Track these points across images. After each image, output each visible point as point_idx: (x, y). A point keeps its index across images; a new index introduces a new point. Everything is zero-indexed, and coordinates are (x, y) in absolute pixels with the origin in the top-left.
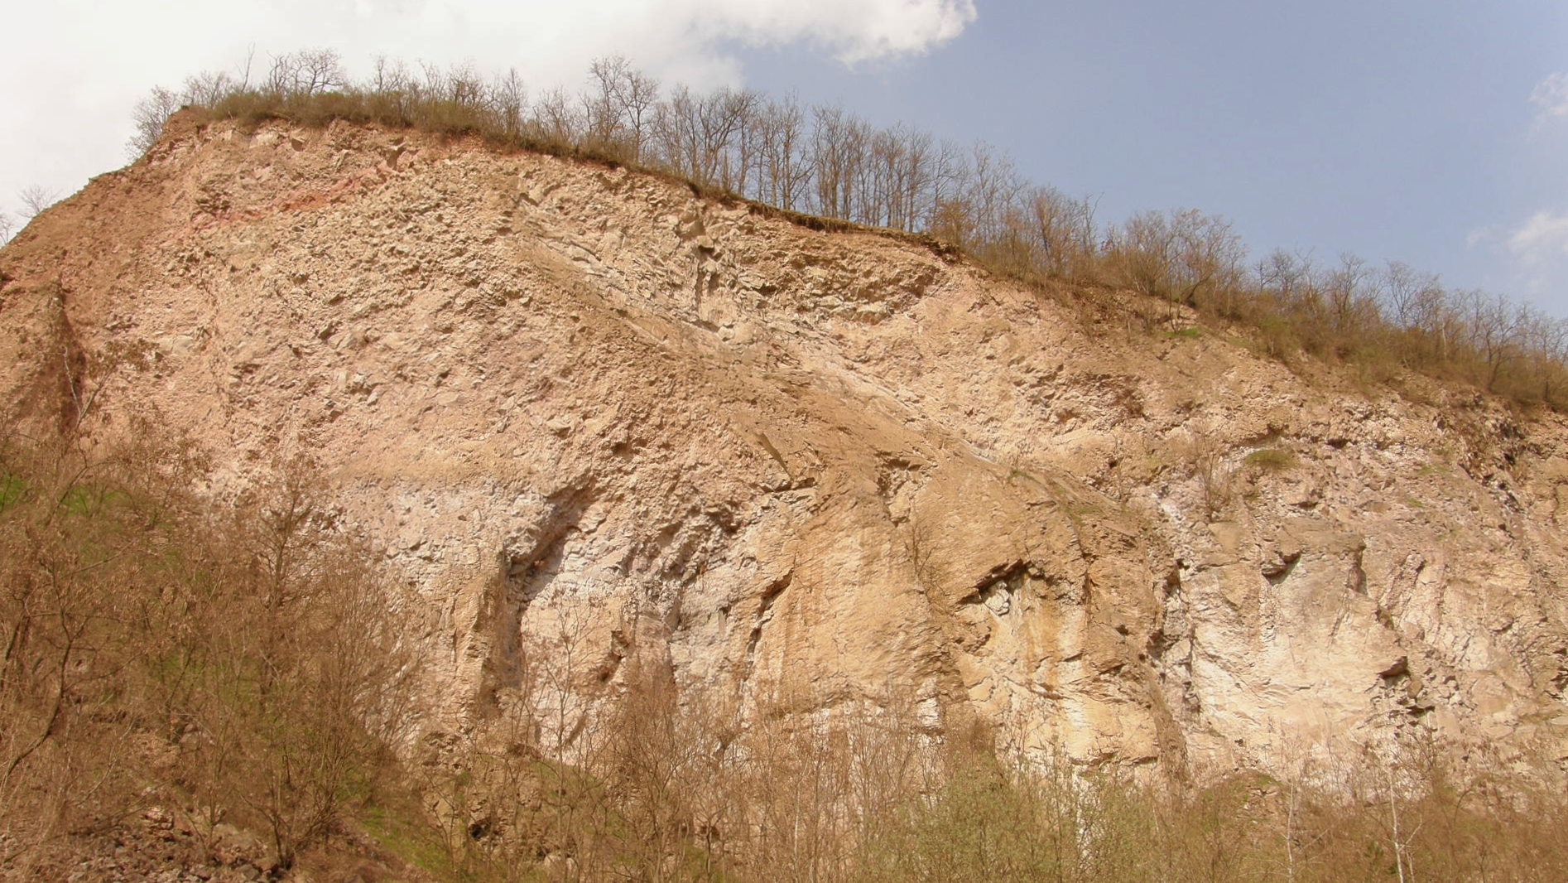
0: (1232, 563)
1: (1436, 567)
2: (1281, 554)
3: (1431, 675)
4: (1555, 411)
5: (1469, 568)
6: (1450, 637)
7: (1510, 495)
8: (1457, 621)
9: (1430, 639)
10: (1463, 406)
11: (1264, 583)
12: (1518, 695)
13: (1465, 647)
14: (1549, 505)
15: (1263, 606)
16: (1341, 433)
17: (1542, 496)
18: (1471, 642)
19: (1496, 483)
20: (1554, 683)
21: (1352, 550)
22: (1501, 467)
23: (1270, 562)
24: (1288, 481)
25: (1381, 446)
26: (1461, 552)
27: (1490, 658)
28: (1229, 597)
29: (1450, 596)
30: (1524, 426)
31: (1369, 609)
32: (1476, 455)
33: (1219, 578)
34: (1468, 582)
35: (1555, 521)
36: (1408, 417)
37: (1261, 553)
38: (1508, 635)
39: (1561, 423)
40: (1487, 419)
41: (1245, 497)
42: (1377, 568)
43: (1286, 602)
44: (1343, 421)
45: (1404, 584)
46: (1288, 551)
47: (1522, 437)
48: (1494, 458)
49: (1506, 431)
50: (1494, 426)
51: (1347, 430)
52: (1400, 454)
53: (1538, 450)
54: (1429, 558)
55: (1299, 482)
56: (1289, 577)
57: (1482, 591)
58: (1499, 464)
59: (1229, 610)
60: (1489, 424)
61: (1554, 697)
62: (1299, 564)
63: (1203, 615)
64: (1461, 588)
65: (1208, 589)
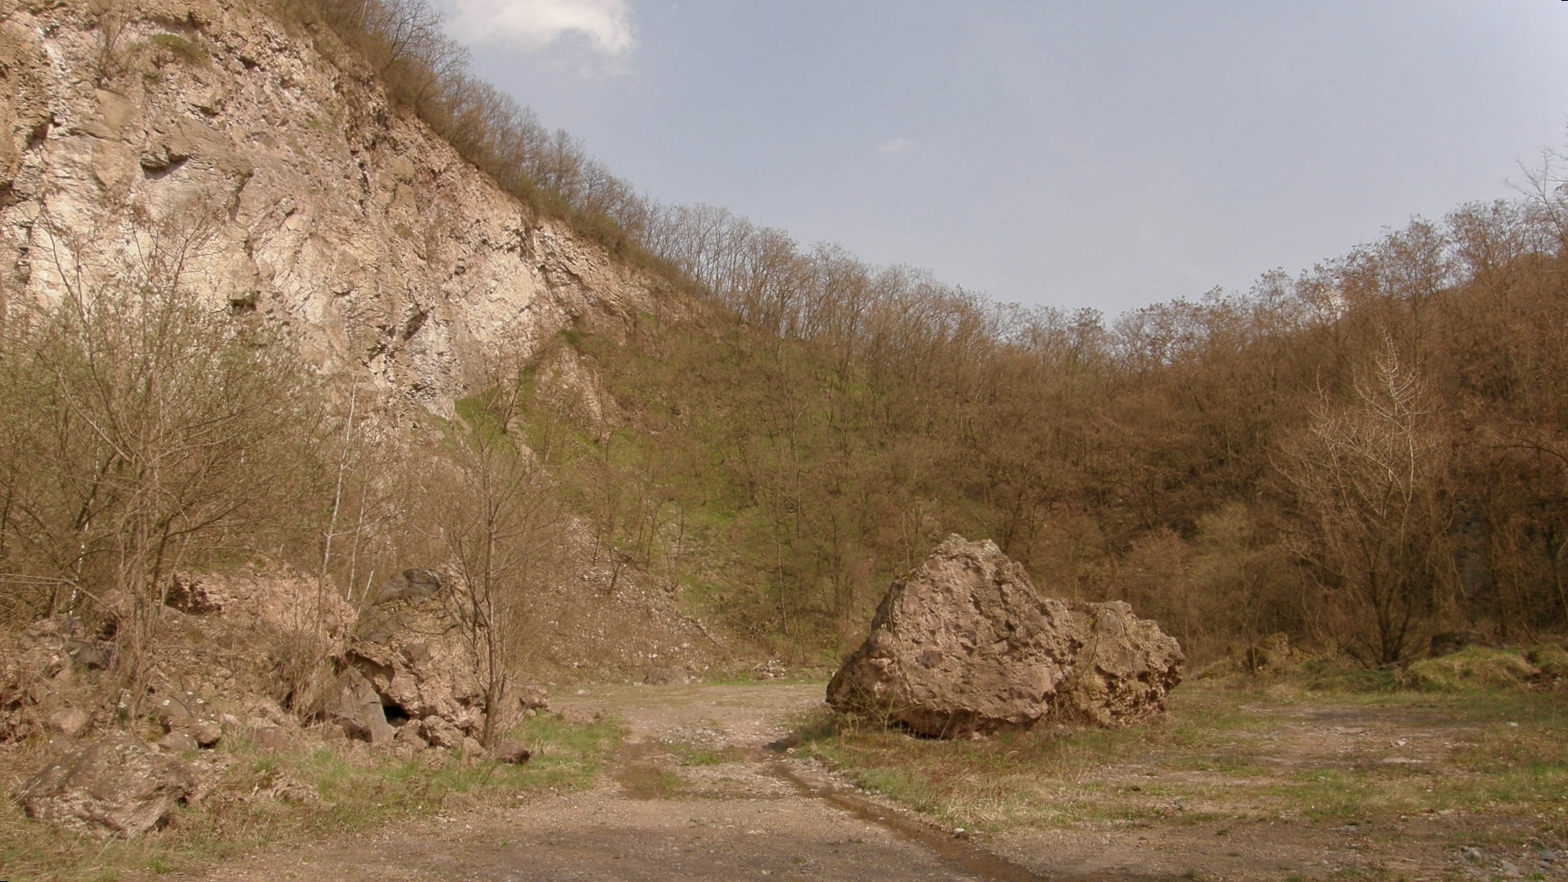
0: (113, 140)
1: (305, 218)
2: (168, 150)
3: (271, 315)
4: (419, 118)
5: (331, 229)
6: (296, 286)
7: (365, 176)
8: (307, 274)
9: (278, 282)
10: (358, 79)
11: (139, 174)
12: (337, 355)
13: (305, 299)
14: (388, 196)
15: (132, 196)
16: (254, 54)
17: (384, 187)
18: (312, 296)
19: (358, 160)
20: (369, 352)
21: (239, 173)
22: (366, 148)
23: (154, 154)
24: (196, 79)
25: (285, 84)
26: (329, 212)
27: (324, 315)
28: (100, 175)
29: (308, 248)
30: (392, 119)
31: (239, 236)
32: (352, 128)
33: (94, 150)
34: (326, 241)
36: (314, 67)
37: (145, 140)
38: (344, 300)
39: (420, 129)
40: (370, 99)
41: (146, 77)
42: (253, 198)
43: (158, 200)
44: (260, 43)
45: (272, 223)
46: (177, 150)
47: (388, 129)
48: (364, 137)
49: (381, 118)
50: (374, 108)
51: (260, 54)
52: (298, 99)
53: (395, 146)
54: (300, 207)
55: (208, 85)
56: (168, 177)
57: (336, 253)
58: (366, 144)
59: (94, 187)
60: (372, 104)
61: (365, 364)
62: (183, 168)
63: (60, 182)
64: (320, 244)
65: (76, 157)
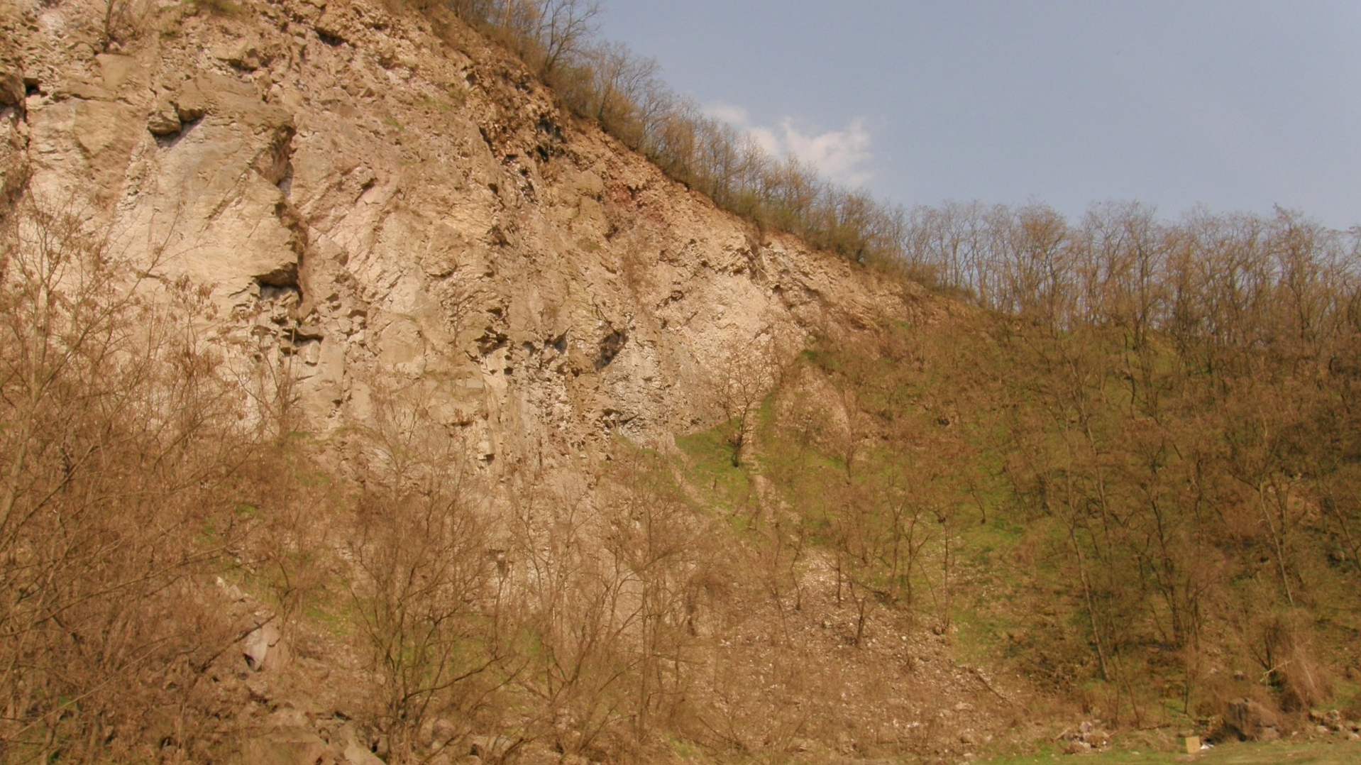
0: (105, 99)
1: (387, 189)
2: (177, 107)
3: (335, 303)
4: (605, 131)
5: (425, 200)
6: (377, 269)
7: (530, 184)
8: (392, 254)
9: (352, 266)
10: (506, 76)
11: (146, 139)
12: (433, 349)
13: (392, 286)
14: (570, 212)
15: (133, 165)
16: (337, 27)
17: (565, 202)
18: (400, 281)
19: (518, 166)
20: (477, 344)
21: (271, 126)
22: (530, 154)
23: (160, 114)
24: (226, 31)
25: (387, 63)
26: (423, 182)
27: (416, 302)
28: (84, 140)
29: (392, 226)
30: (568, 132)
31: (268, 198)
32: (504, 129)
33: (78, 113)
34: (419, 215)
35: (570, 228)
36: (432, 49)
37: (156, 102)
38: (444, 284)
39: (606, 143)
40: (529, 102)
41: (162, 36)
42: (311, 167)
43: (168, 169)
44: (344, 15)
45: (342, 198)
46: (186, 104)
47: (564, 141)
48: (523, 141)
49: (545, 123)
50: (535, 111)
51: (346, 28)
52: (406, 80)
53: (576, 160)
54: (382, 176)
55: (239, 36)
56: (182, 141)
57: (431, 228)
58: (528, 149)
59: (79, 157)
60: (530, 107)
61: (474, 359)
62: (199, 127)
63: (46, 159)
64: (407, 218)
65: (60, 126)
